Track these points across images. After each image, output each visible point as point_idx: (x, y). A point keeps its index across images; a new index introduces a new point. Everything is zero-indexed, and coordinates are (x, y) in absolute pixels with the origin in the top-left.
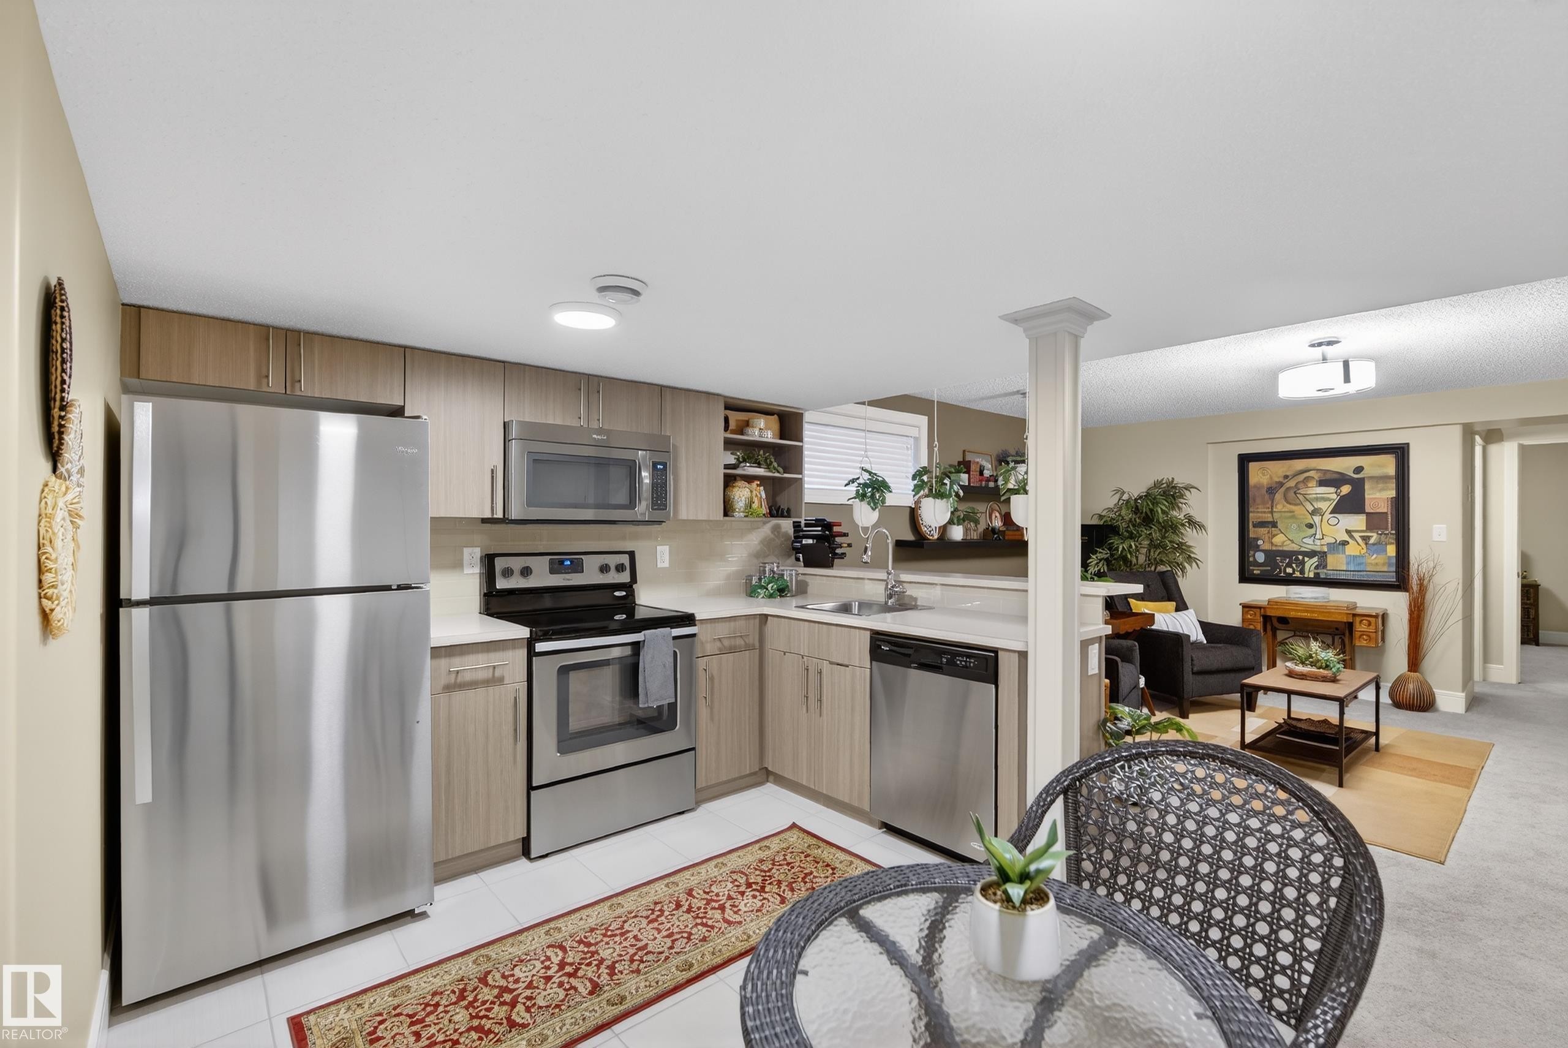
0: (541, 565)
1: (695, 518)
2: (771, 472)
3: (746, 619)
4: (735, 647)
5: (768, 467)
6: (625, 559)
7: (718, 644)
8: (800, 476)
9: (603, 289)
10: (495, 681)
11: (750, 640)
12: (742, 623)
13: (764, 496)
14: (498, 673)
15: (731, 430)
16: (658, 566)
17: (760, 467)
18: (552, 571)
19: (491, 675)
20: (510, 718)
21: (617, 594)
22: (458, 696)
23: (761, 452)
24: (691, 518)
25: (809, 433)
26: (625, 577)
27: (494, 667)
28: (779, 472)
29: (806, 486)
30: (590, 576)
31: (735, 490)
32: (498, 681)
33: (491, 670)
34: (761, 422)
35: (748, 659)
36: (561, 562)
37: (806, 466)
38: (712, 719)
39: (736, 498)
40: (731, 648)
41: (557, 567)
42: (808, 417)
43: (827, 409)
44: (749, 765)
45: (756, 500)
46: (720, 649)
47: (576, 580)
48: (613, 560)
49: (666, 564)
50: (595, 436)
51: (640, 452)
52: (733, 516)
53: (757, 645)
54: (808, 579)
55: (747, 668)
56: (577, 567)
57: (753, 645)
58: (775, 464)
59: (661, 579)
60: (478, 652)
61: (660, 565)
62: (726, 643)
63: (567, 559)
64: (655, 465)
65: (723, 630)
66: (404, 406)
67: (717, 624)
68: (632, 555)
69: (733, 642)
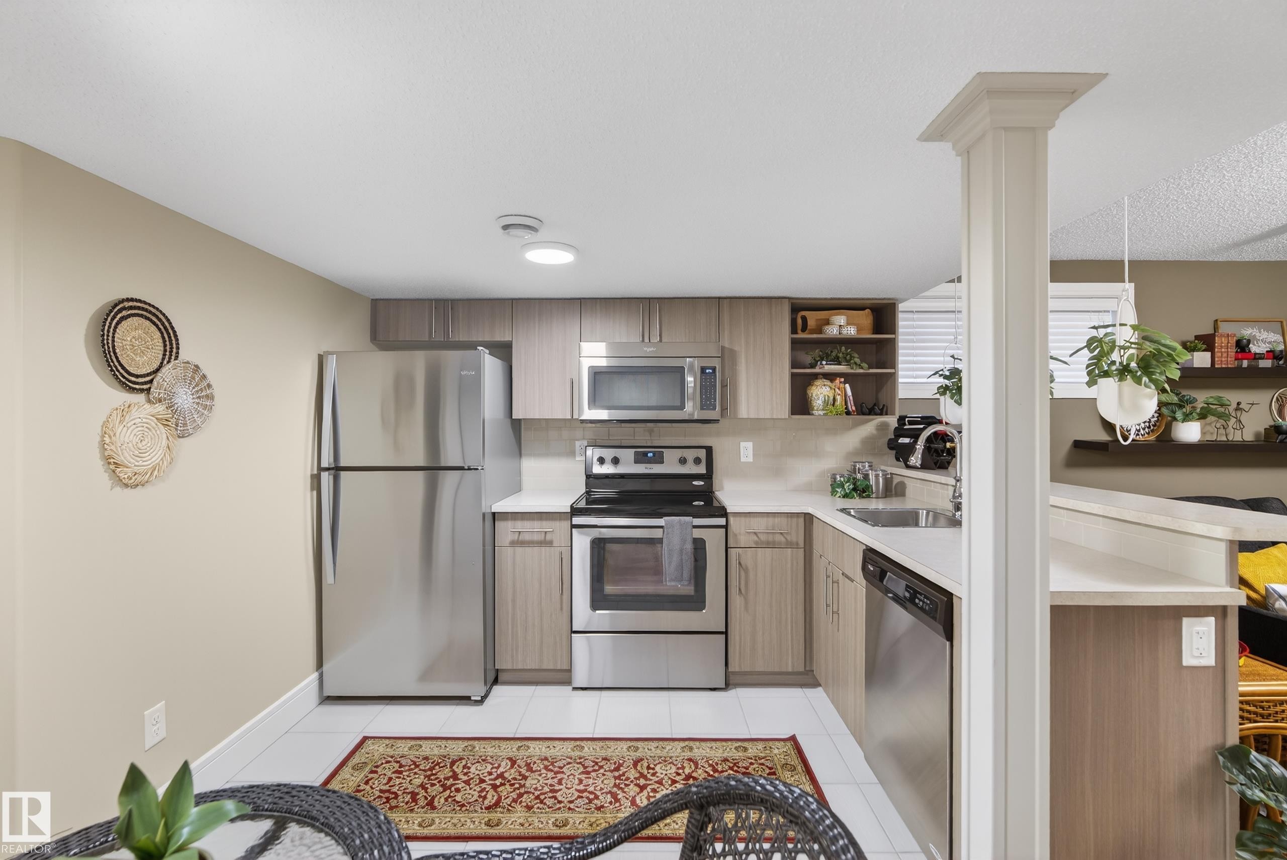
0: (627, 455)
1: (756, 417)
2: (852, 368)
3: (788, 517)
4: (774, 542)
5: (848, 363)
6: (702, 454)
7: (755, 538)
8: (892, 371)
9: (506, 227)
10: (546, 543)
11: (793, 538)
12: (783, 521)
13: (849, 393)
14: (548, 537)
15: (810, 330)
16: (742, 461)
17: (841, 365)
18: (637, 461)
19: (543, 538)
20: (558, 573)
21: (695, 483)
22: (519, 550)
23: (843, 348)
24: (752, 416)
25: (904, 324)
26: (702, 469)
27: (546, 532)
28: (862, 368)
29: (900, 380)
30: (670, 466)
31: (814, 388)
32: (549, 543)
33: (543, 535)
34: (840, 319)
35: (792, 558)
36: (645, 454)
37: (900, 359)
38: (746, 608)
39: (814, 395)
40: (768, 543)
41: (641, 458)
42: (901, 307)
43: (923, 294)
44: (792, 662)
45: (838, 398)
46: (756, 543)
47: (656, 469)
48: (690, 455)
49: (750, 459)
50: (645, 349)
51: (688, 359)
52: (813, 414)
53: (802, 544)
54: (906, 481)
55: (789, 565)
56: (659, 459)
57: (797, 544)
58: (858, 360)
59: (742, 472)
60: (533, 519)
61: (743, 459)
62: (763, 537)
63: (650, 452)
64: (703, 370)
65: (759, 525)
66: (512, 341)
67: (752, 519)
68: (709, 450)
69: (771, 538)
